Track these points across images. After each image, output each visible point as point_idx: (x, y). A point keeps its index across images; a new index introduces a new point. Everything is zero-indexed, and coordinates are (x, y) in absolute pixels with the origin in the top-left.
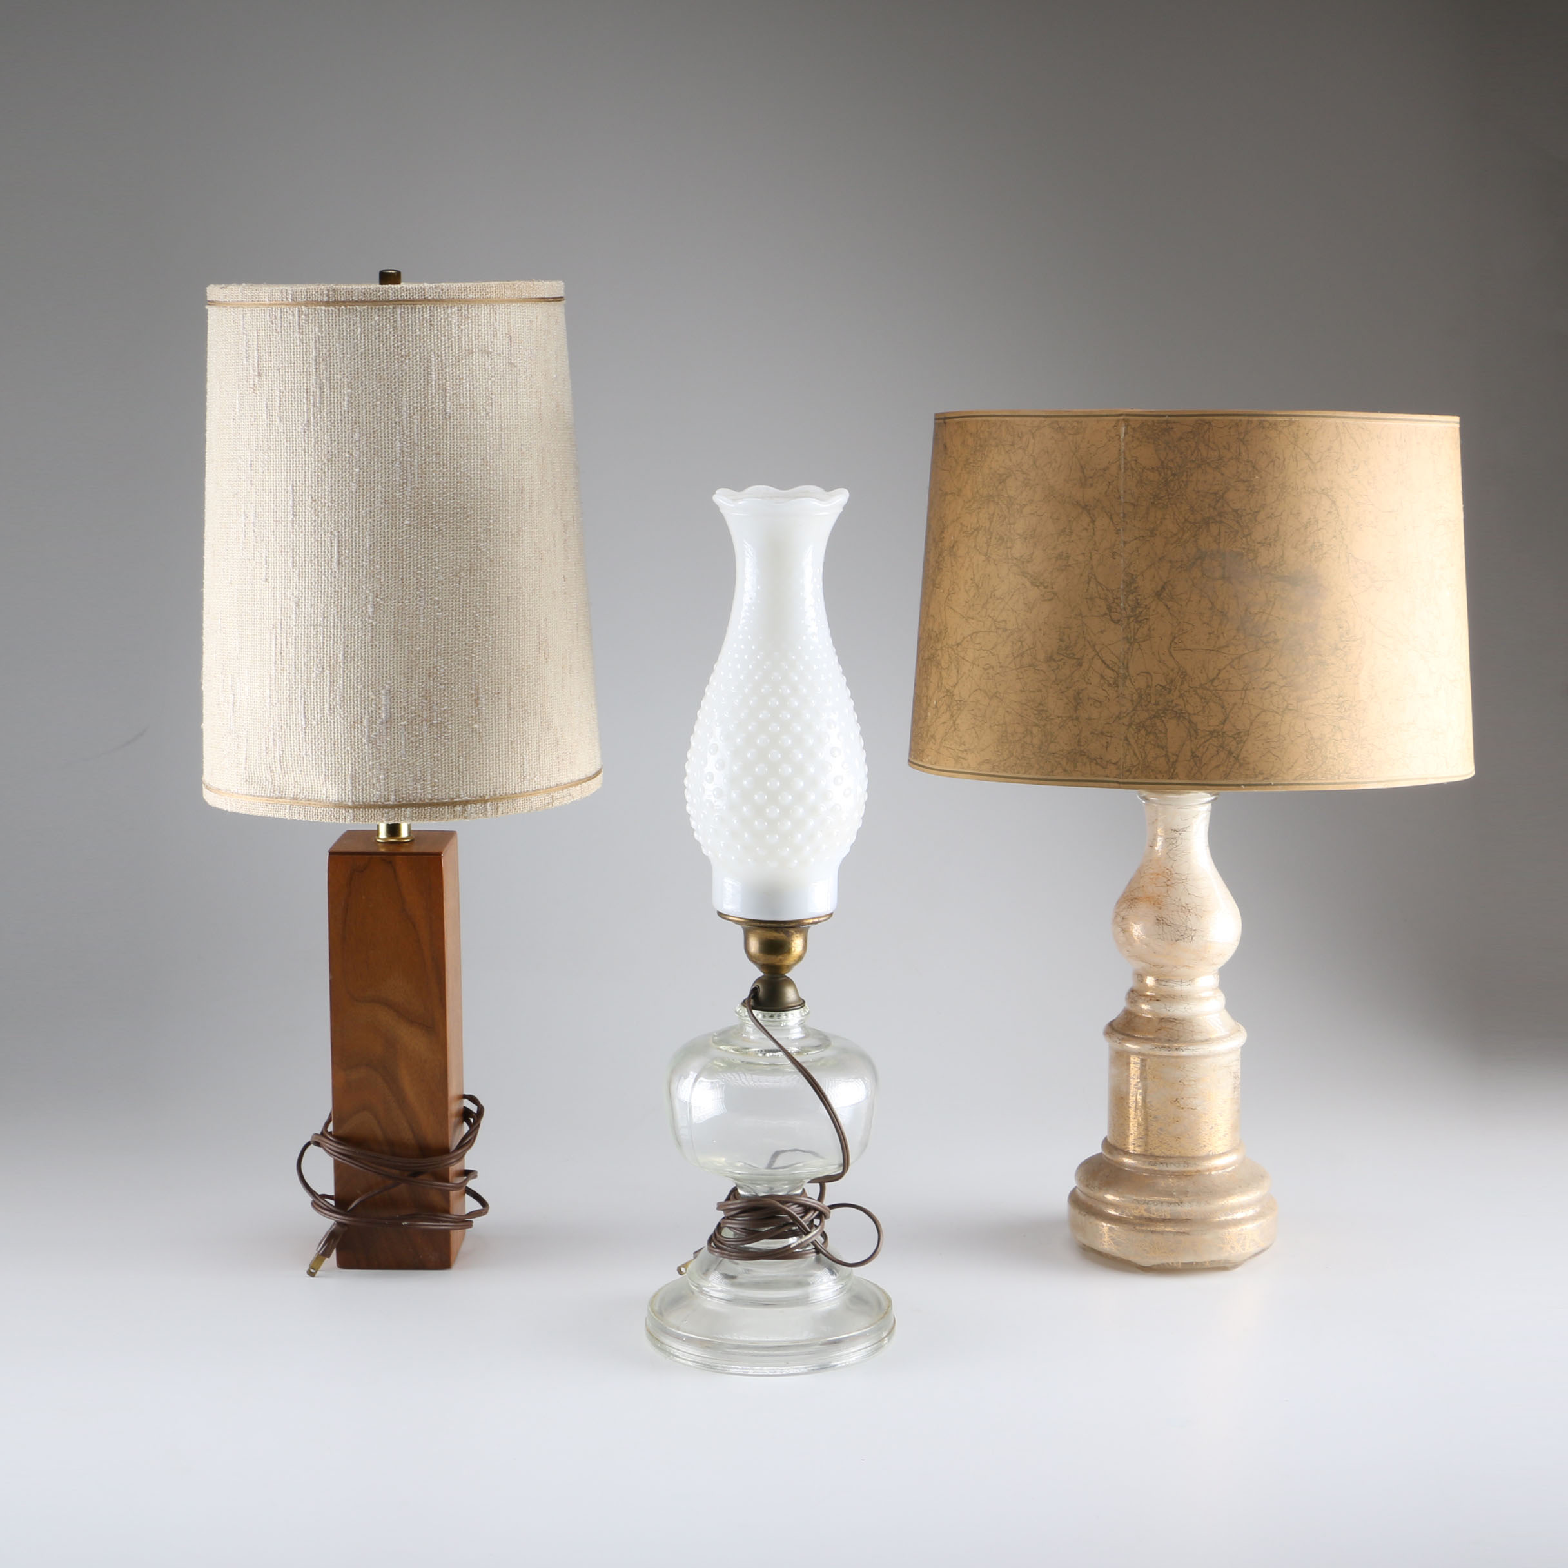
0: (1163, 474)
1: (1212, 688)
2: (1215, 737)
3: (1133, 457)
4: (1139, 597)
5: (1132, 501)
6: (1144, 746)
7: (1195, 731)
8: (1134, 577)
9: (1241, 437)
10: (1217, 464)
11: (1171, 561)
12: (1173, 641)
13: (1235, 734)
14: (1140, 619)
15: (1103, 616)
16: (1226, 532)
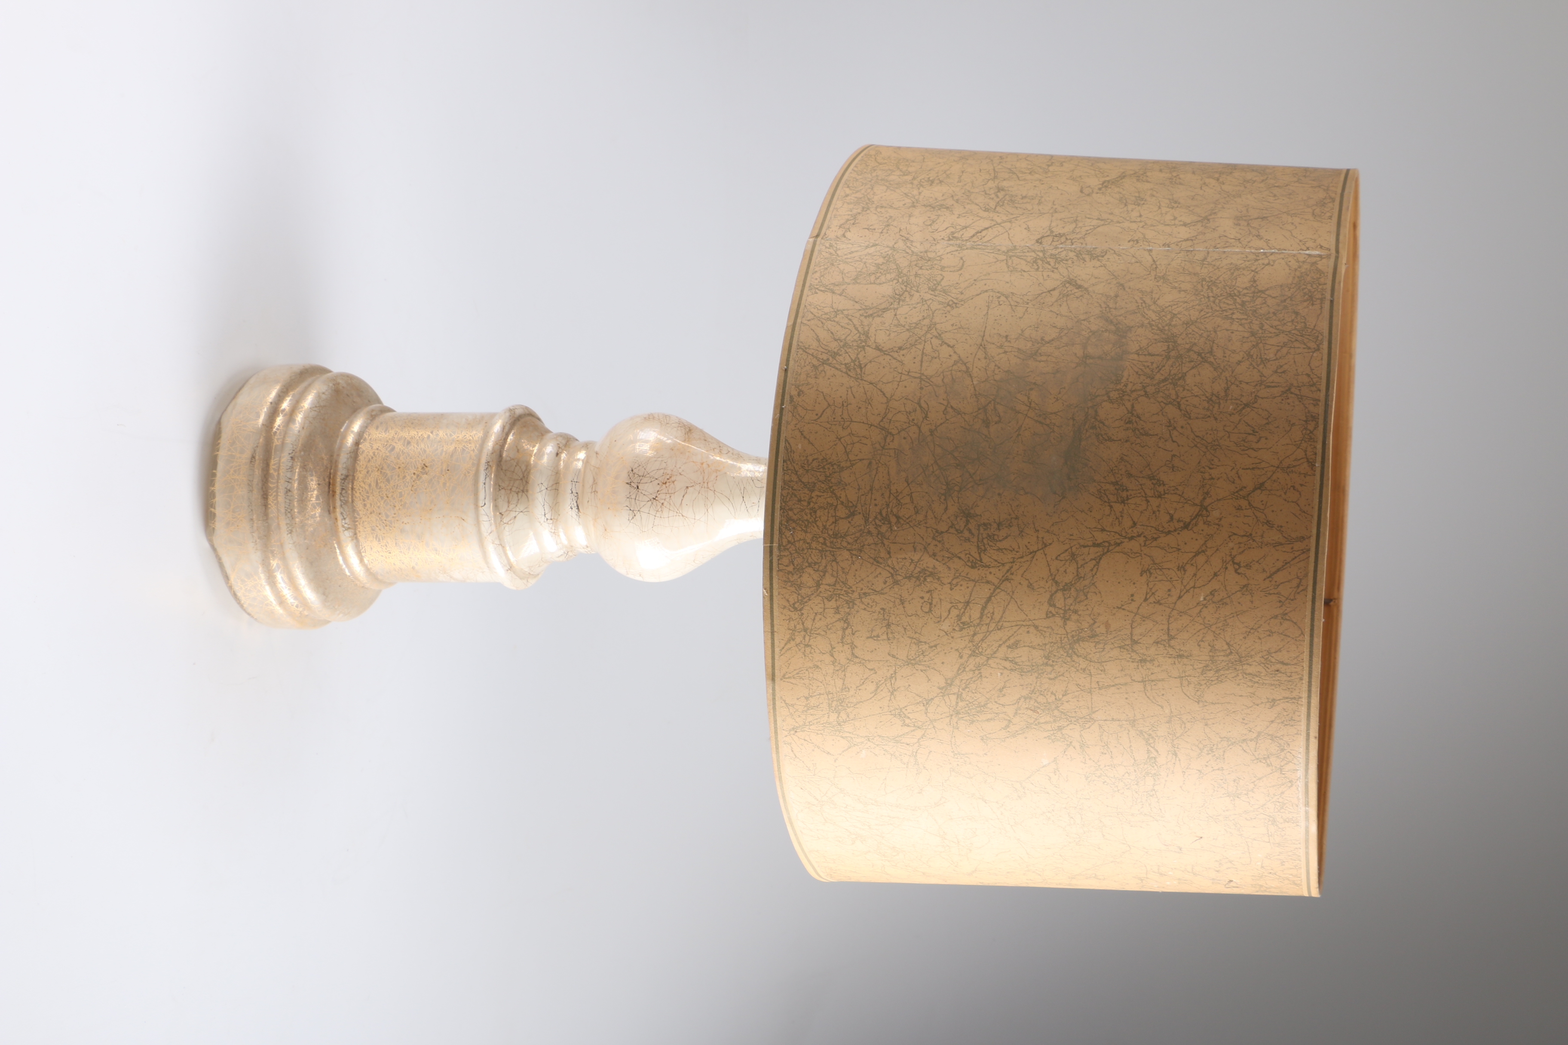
0: (1245, 291)
1: (929, 336)
2: (859, 337)
3: (1274, 261)
4: (1070, 262)
5: (1209, 259)
6: (861, 261)
7: (871, 315)
8: (1100, 258)
9: (1293, 390)
10: (1255, 357)
11: (1116, 296)
12: (1003, 295)
13: (859, 362)
14: (1040, 262)
15: (1050, 229)
16: (1152, 363)
